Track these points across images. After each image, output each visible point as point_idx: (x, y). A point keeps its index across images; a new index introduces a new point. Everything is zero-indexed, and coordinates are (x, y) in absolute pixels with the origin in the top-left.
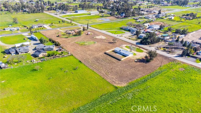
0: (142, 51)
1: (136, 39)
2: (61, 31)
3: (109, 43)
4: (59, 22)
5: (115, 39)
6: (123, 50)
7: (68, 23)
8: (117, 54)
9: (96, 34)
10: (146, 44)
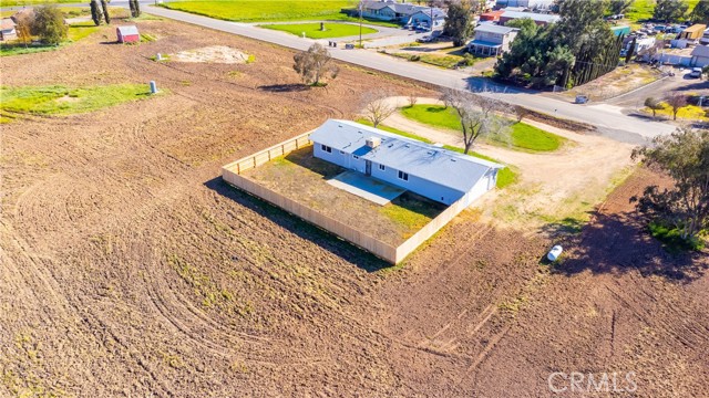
1: (461, 59)
3: (266, 88)
10: (540, 87)
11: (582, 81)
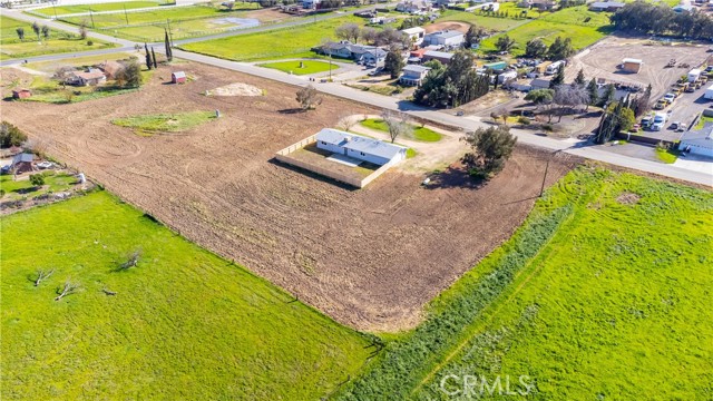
0: (438, 138)
2: (28, 75)
3: (281, 112)
4: (20, 33)
5: (304, 95)
6: (356, 139)
7: (68, 37)
8: (330, 159)
9: (213, 79)
11: (464, 102)
